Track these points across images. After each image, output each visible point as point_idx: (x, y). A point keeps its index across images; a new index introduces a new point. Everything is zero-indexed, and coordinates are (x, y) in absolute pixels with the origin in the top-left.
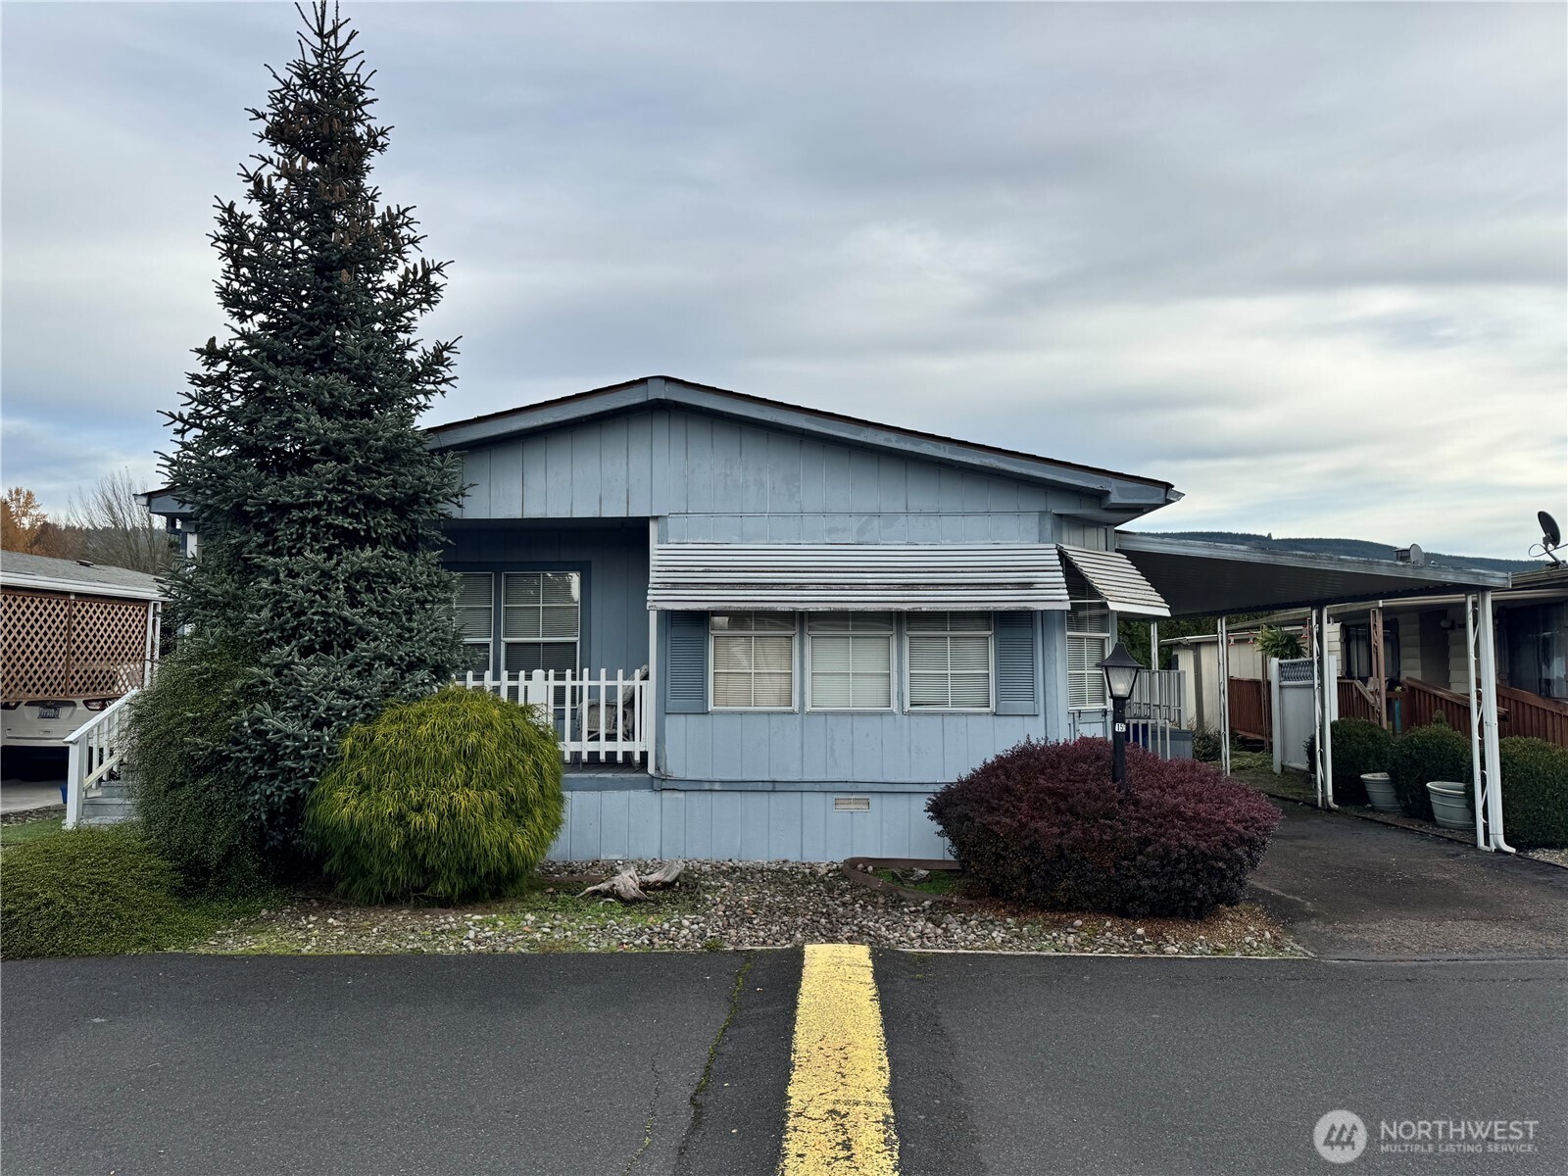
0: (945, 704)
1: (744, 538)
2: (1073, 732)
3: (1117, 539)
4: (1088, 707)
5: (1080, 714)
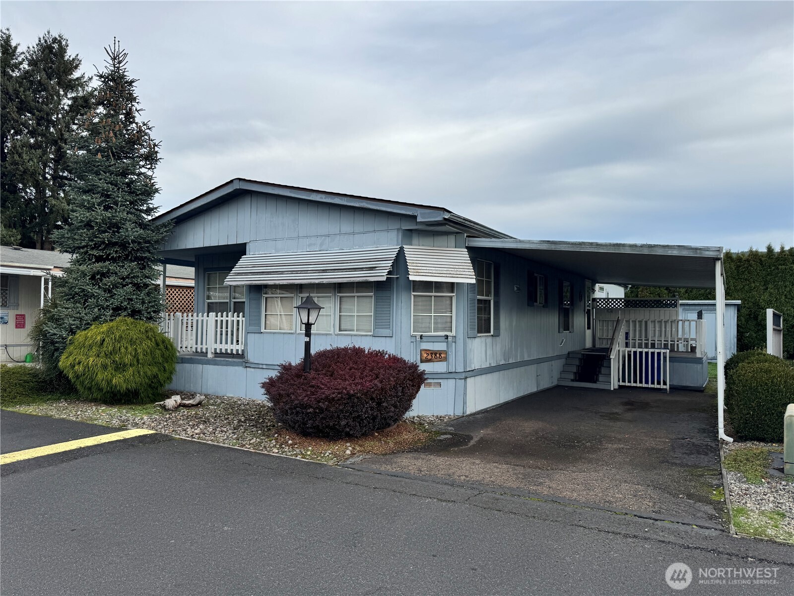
0: (353, 330)
1: (277, 251)
2: (415, 346)
3: (467, 241)
4: (433, 334)
5: (421, 337)
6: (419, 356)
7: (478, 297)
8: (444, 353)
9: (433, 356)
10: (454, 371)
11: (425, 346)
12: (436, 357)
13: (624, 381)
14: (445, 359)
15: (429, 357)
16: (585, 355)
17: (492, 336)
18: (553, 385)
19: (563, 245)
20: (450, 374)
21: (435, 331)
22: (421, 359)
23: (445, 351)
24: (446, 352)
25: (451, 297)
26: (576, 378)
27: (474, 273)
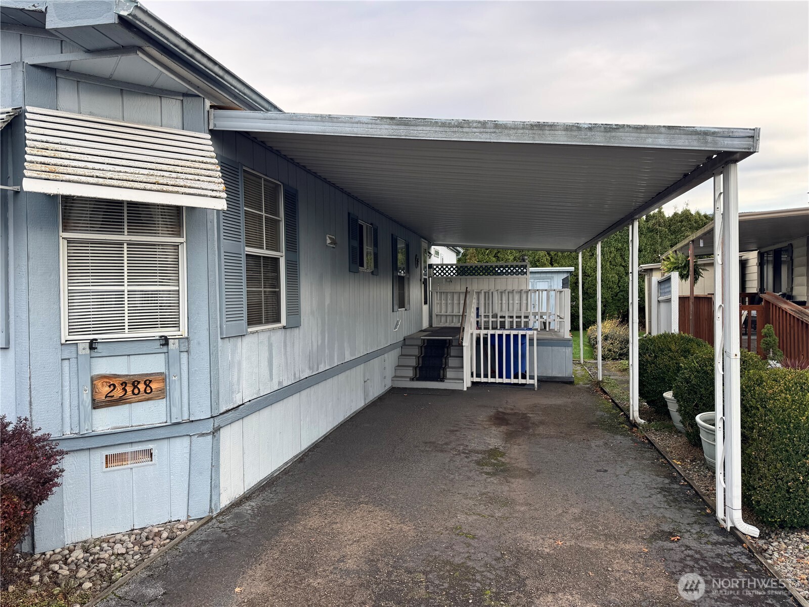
2: (74, 369)
3: (212, 117)
4: (127, 334)
5: (92, 345)
6: (89, 391)
7: (247, 249)
8: (157, 381)
9: (129, 389)
10: (186, 417)
11: (104, 366)
12: (136, 391)
13: (478, 375)
14: (162, 394)
15: (118, 393)
16: (426, 341)
17: (284, 327)
18: (386, 388)
19: (424, 128)
20: (176, 427)
21: (133, 327)
22: (93, 400)
23: (161, 374)
24: (162, 377)
25: (176, 247)
26: (416, 375)
27: (222, 187)
